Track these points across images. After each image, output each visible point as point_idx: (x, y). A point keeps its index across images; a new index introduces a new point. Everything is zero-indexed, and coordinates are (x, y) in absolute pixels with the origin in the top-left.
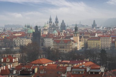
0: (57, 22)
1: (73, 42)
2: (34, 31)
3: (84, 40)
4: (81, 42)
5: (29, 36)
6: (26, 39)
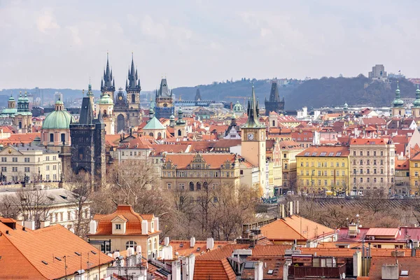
0: (134, 87)
1: (244, 166)
3: (282, 156)
4: (272, 165)
5: (52, 140)
6: (41, 153)
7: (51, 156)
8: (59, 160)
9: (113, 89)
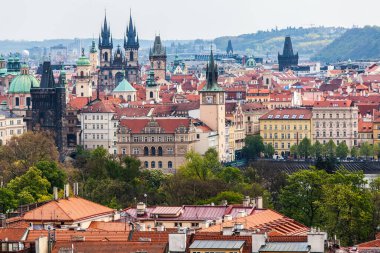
0: (132, 43)
1: (199, 130)
2: (37, 84)
3: (245, 119)
4: (232, 129)
5: (17, 104)
6: (4, 117)
7: (15, 121)
8: (24, 124)
9: (111, 47)
